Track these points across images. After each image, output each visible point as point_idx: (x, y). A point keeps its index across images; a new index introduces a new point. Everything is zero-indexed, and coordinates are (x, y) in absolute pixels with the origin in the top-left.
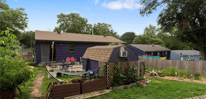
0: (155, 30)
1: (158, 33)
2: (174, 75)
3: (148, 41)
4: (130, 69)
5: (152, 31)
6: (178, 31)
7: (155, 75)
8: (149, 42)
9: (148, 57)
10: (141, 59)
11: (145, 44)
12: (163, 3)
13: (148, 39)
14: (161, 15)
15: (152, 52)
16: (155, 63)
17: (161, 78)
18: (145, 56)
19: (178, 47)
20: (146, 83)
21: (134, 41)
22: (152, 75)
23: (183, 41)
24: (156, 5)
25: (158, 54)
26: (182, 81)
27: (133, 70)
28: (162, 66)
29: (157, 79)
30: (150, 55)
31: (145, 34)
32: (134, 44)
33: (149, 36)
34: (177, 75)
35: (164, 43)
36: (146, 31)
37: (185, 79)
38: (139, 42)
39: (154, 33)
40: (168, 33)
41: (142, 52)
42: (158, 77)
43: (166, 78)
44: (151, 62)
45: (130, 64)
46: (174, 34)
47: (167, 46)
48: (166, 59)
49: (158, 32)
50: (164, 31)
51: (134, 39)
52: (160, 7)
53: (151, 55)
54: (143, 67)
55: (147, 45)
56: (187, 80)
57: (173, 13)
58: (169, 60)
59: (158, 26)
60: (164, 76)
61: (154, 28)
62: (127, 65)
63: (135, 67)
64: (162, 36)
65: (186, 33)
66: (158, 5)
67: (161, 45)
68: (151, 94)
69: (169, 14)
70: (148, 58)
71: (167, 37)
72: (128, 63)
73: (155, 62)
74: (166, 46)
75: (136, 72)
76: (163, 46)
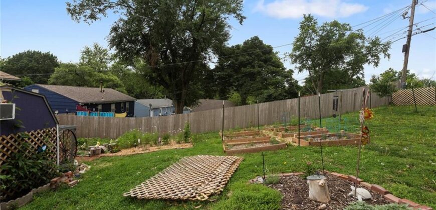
0: (106, 57)
1: (113, 65)
2: (135, 144)
3: (91, 80)
4: (29, 152)
5: (100, 58)
6: (146, 65)
7: (103, 151)
8: (93, 81)
9: (89, 115)
10: (72, 120)
11: (83, 86)
12: (119, 6)
13: (91, 74)
14: (115, 29)
15: (100, 104)
16: (106, 127)
17: (112, 156)
18: (82, 115)
19: (147, 93)
20: (78, 177)
21: (53, 75)
22: (94, 153)
23: (151, 84)
24: (105, 5)
25: (113, 107)
26: (147, 151)
27: (38, 153)
28: (118, 130)
29: (104, 160)
30: (94, 109)
31: (85, 62)
32: (54, 84)
33: (93, 68)
34: (141, 144)
35: (123, 85)
36: (85, 56)
37: (151, 148)
38: (67, 80)
39: (104, 62)
40: (130, 67)
41: (74, 104)
42: (108, 154)
43: (124, 152)
44: (96, 125)
45: (29, 139)
46: (140, 70)
47: (130, 92)
48: (127, 116)
49: (112, 63)
50: (122, 61)
51: (53, 71)
52: (114, 12)
53: (97, 110)
54: (70, 140)
55: (88, 88)
56: (154, 149)
57: (136, 31)
58: (131, 118)
59: (110, 49)
60: (119, 151)
61: (104, 52)
62: (15, 141)
63: (44, 145)
64: (120, 72)
65: (155, 70)
66: (110, 7)
67: (119, 89)
68: (85, 197)
69: (129, 30)
70: (89, 118)
71: (129, 75)
72: (19, 137)
73: (104, 125)
74: (127, 91)
75: (50, 156)
76: (122, 92)
